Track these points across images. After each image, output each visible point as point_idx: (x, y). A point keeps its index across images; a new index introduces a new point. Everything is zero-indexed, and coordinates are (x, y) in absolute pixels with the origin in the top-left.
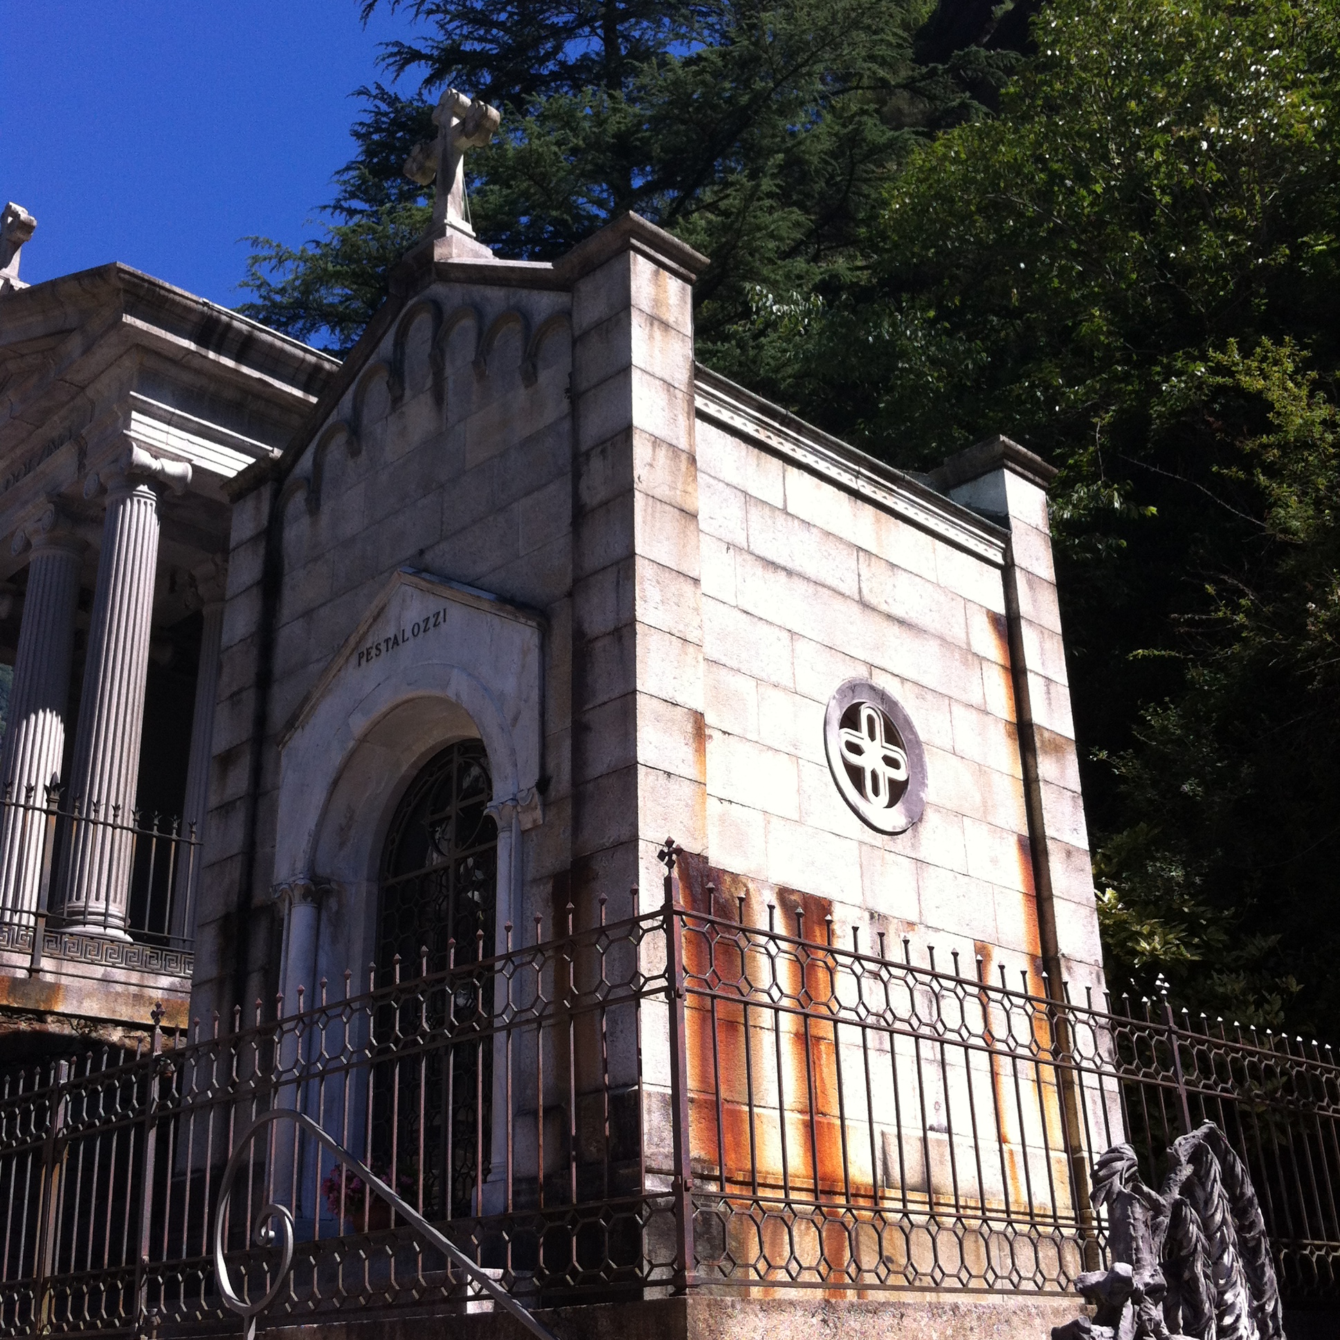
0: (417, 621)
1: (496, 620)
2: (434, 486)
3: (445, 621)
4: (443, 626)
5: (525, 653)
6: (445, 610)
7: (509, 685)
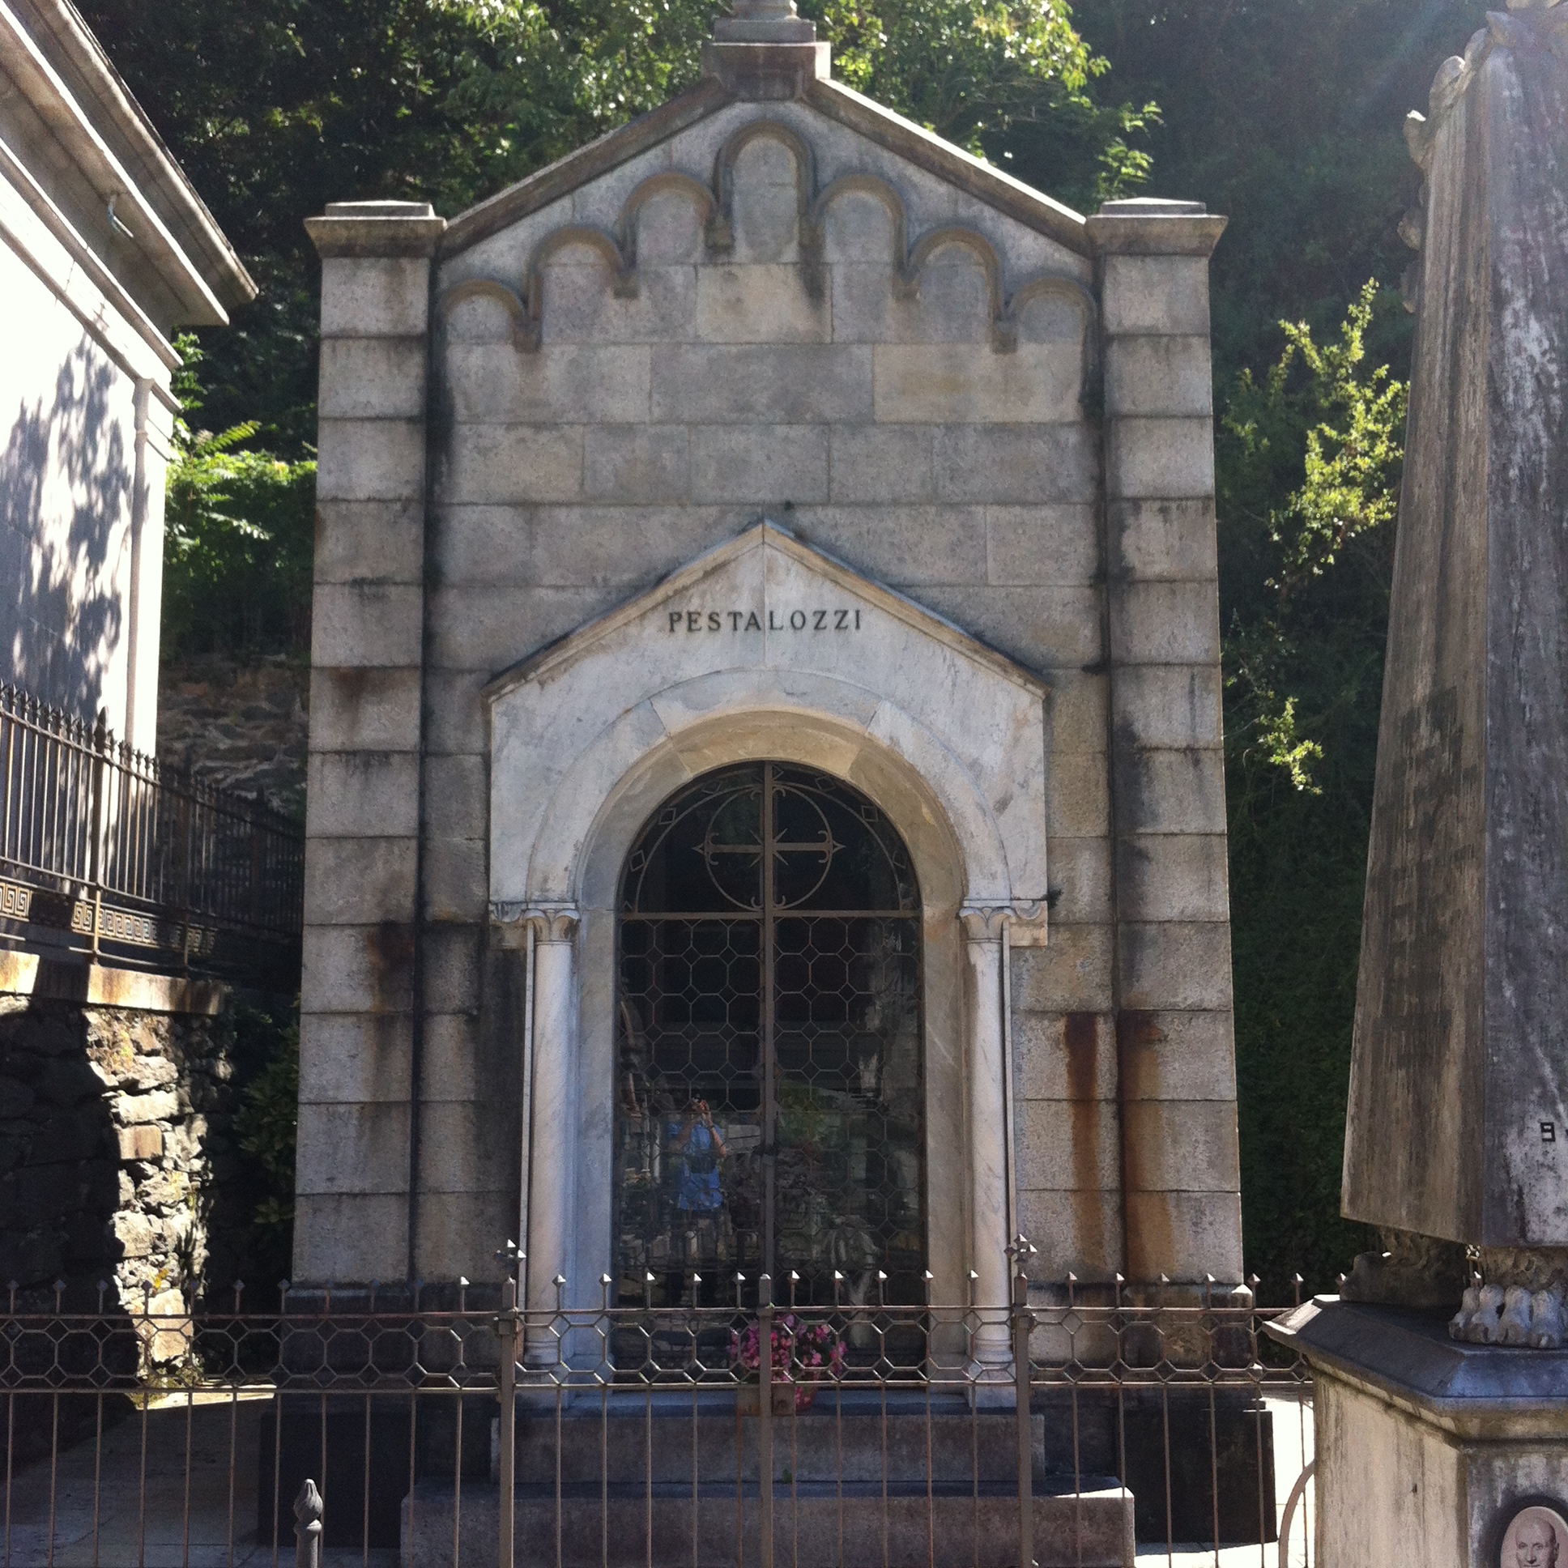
0: (801, 608)
1: (962, 663)
2: (808, 417)
3: (858, 627)
4: (856, 636)
5: (1020, 723)
6: (857, 613)
7: (992, 756)
